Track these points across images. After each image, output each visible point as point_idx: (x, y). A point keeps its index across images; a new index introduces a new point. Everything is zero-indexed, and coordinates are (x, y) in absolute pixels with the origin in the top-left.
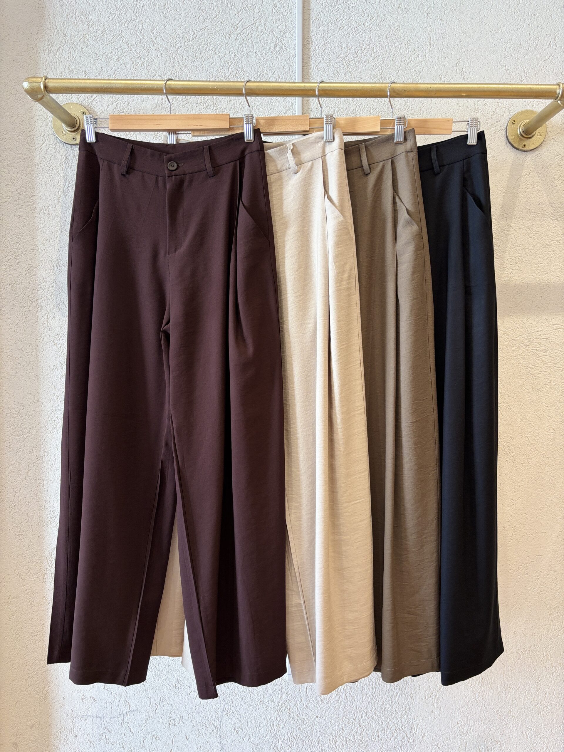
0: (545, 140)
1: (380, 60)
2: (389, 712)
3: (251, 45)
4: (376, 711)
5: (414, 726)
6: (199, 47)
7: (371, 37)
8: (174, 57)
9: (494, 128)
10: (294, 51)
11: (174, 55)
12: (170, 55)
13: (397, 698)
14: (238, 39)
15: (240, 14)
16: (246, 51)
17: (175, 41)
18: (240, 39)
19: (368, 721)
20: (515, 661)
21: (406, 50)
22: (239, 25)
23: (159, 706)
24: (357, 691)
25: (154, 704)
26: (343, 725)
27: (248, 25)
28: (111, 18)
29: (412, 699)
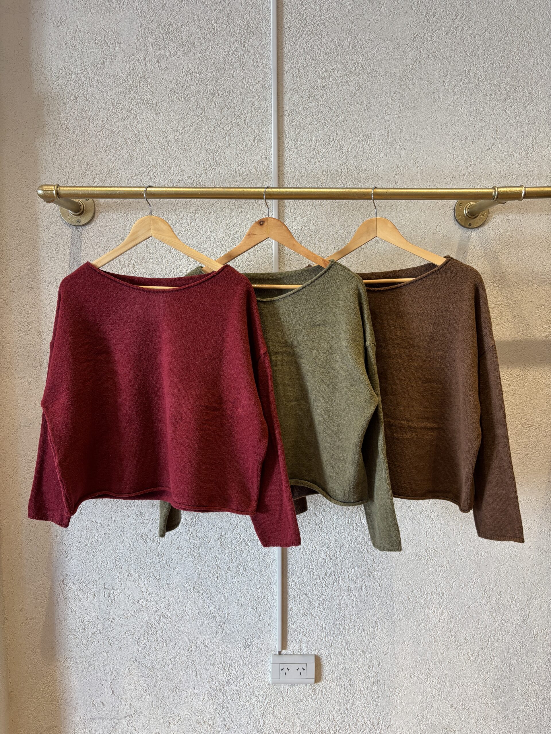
0: (488, 218)
1: (345, 151)
2: (359, 708)
3: (232, 138)
4: (348, 708)
5: (381, 719)
6: (187, 141)
7: (337, 131)
8: (165, 149)
9: (444, 209)
10: (270, 144)
11: (165, 147)
12: (162, 147)
13: (366, 696)
14: (221, 133)
15: (223, 111)
16: (228, 144)
17: (166, 135)
18: (223, 134)
19: (341, 716)
20: (466, 662)
21: (368, 142)
22: (222, 121)
23: (160, 708)
24: (331, 691)
25: (156, 706)
26: (320, 720)
27: (230, 121)
28: (109, 114)
29: (378, 696)
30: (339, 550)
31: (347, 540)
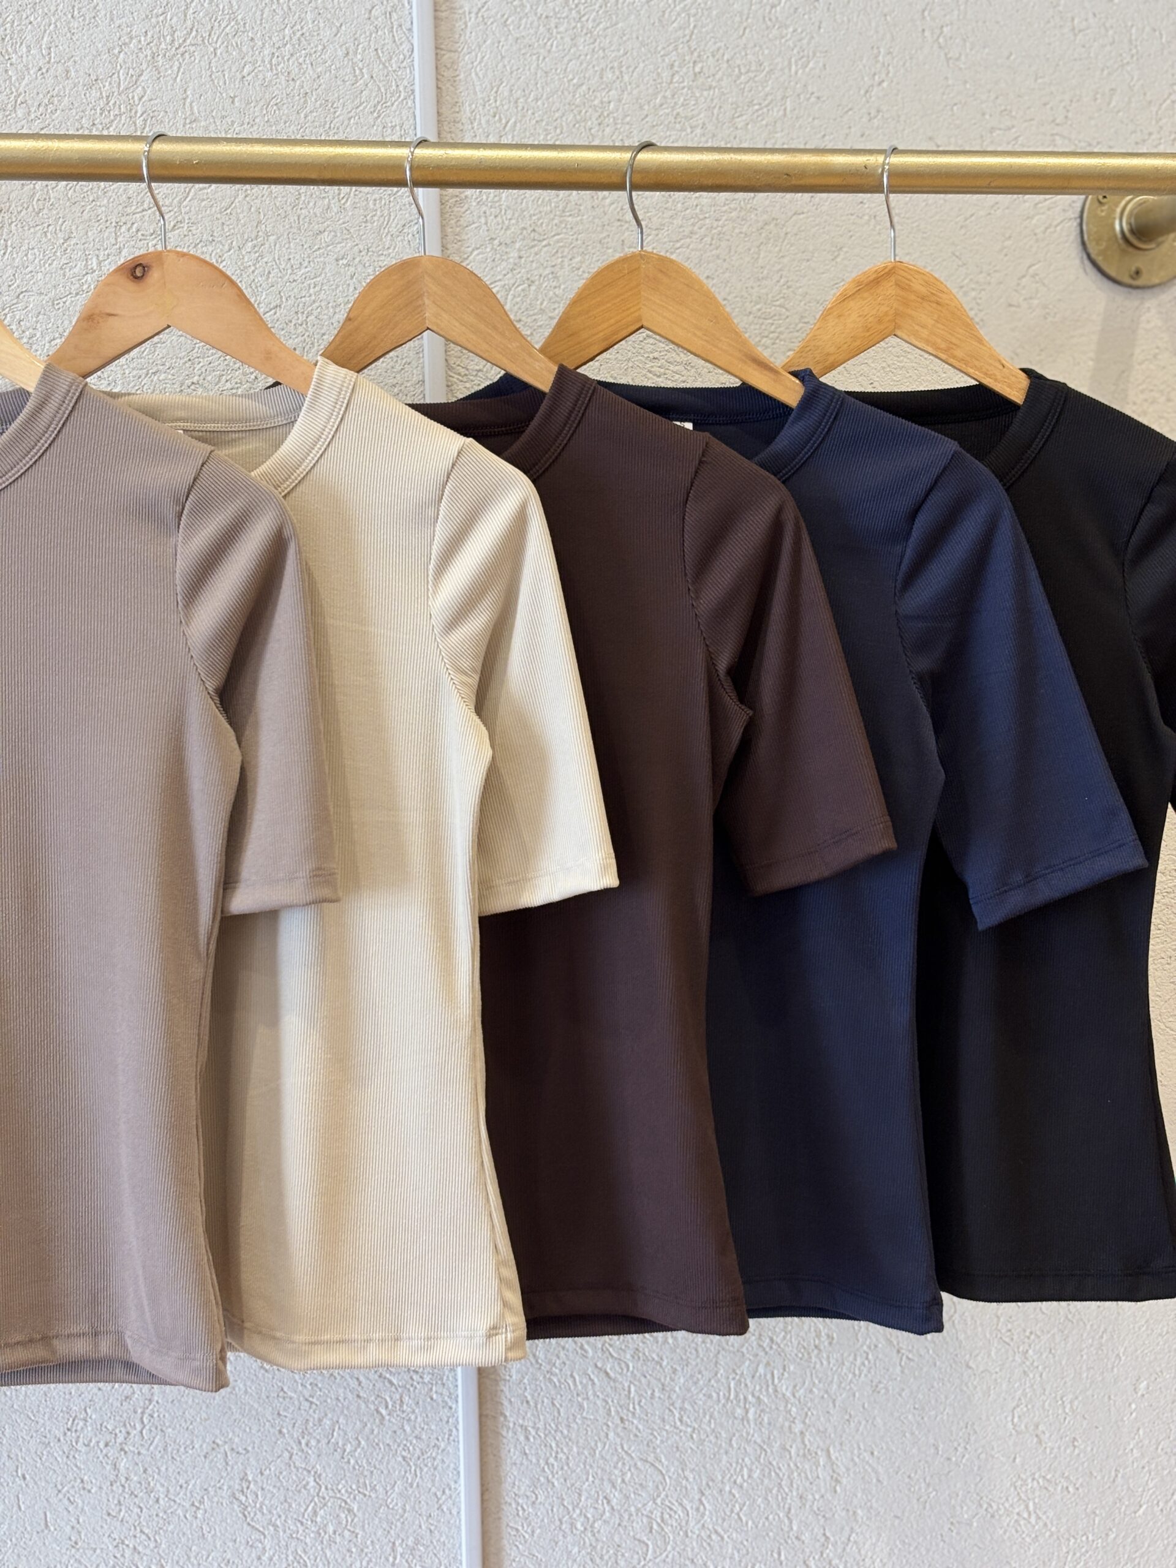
30: (697, 1503)
31: (725, 1458)
